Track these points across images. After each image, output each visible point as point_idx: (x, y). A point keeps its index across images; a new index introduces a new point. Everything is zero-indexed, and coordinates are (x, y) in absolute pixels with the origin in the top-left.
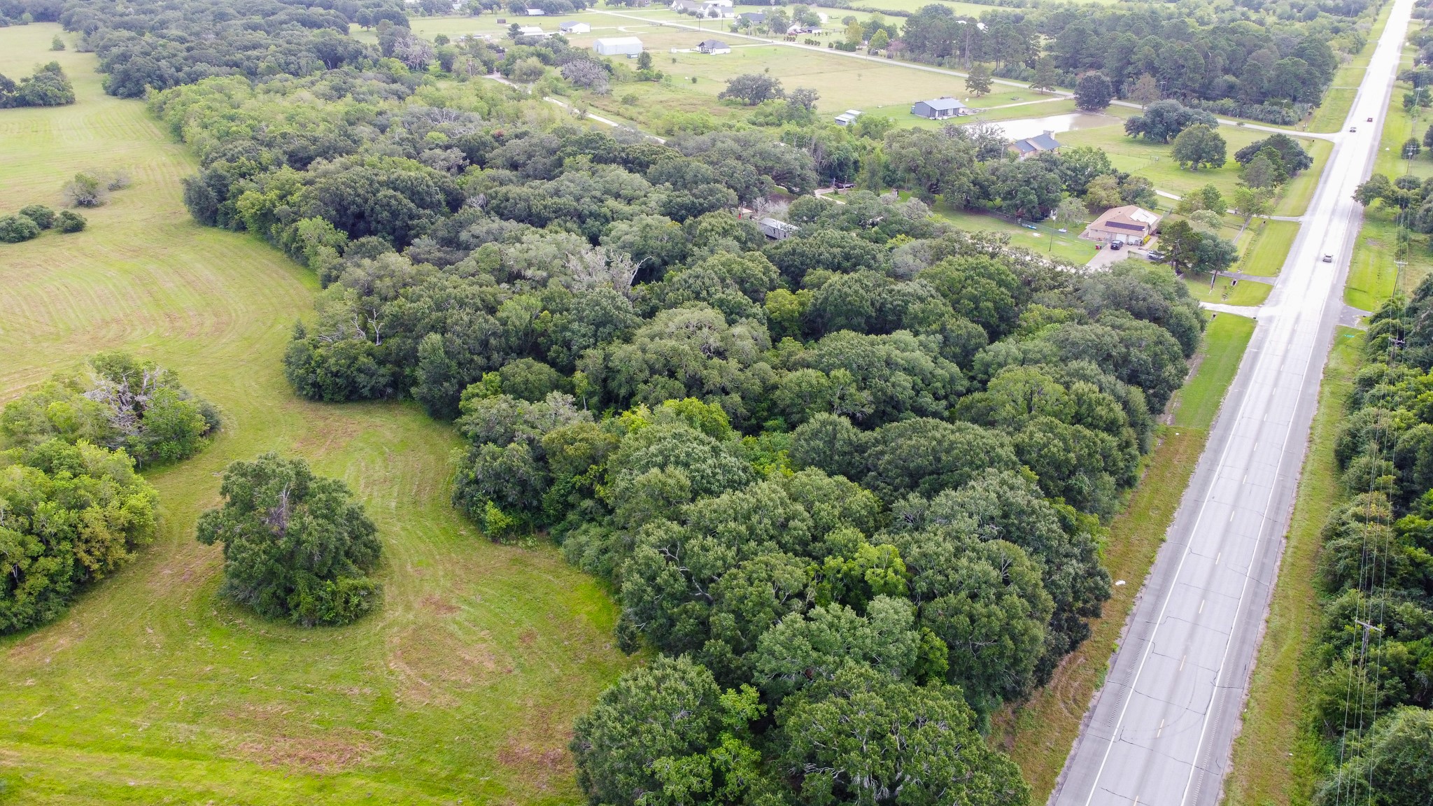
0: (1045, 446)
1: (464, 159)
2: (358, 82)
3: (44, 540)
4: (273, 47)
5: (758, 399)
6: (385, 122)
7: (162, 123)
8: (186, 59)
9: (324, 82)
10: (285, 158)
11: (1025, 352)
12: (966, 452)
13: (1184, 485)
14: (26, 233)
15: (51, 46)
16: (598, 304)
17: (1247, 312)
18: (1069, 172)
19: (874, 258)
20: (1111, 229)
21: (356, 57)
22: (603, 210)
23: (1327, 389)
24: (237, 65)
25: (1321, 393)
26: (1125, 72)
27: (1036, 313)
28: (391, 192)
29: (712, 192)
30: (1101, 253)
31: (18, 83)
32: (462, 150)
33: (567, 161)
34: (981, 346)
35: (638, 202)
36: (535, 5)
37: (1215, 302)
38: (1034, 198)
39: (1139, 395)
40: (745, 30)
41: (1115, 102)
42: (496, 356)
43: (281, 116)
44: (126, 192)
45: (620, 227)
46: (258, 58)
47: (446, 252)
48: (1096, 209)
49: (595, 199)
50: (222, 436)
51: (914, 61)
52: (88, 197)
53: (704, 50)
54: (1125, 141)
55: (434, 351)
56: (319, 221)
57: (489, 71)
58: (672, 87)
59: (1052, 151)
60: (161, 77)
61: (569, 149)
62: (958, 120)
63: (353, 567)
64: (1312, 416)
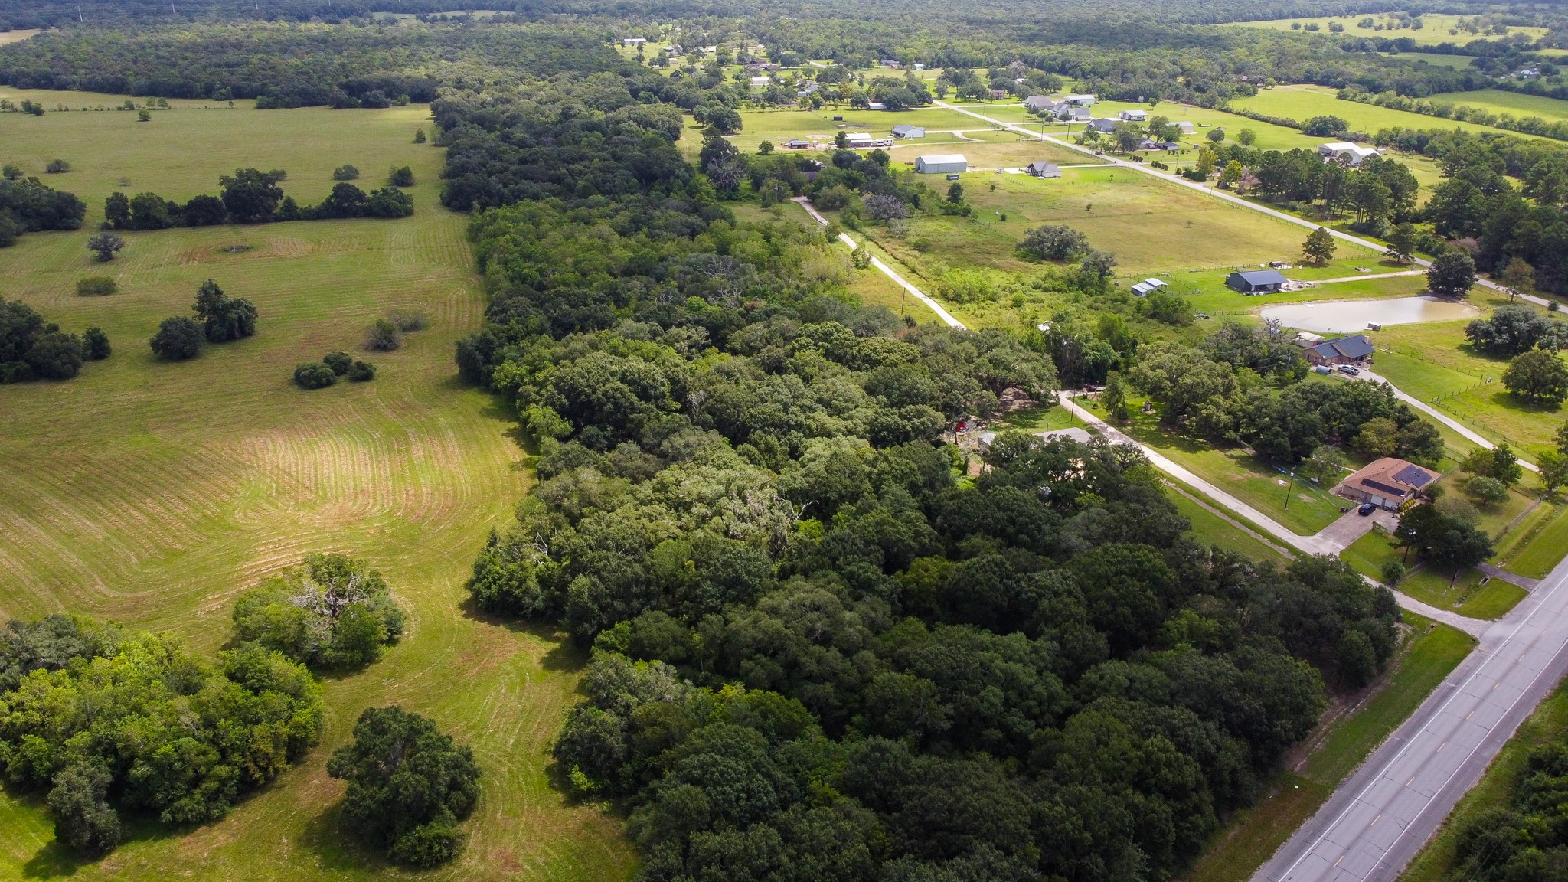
0: (1063, 820)
1: (707, 338)
2: (657, 213)
3: (221, 750)
4: (596, 160)
5: (851, 689)
6: (663, 271)
7: (474, 246)
8: (514, 174)
9: (627, 213)
10: (548, 325)
11: (1132, 680)
12: (976, 818)
14: (324, 380)
15: (414, 138)
16: (732, 565)
17: (1470, 626)
18: (1341, 409)
19: (1039, 527)
20: (1366, 489)
21: (668, 177)
22: (810, 421)
23: (1508, 754)
24: (559, 180)
25: (1498, 758)
26: (1504, 247)
27: (1184, 621)
28: (619, 384)
29: (918, 414)
30: (1345, 519)
31: (368, 195)
32: (707, 328)
33: (797, 354)
34: (1096, 662)
35: (846, 415)
36: (878, 98)
37: (1443, 608)
38: (1285, 442)
39: (1233, 752)
40: (1092, 142)
41: (1482, 281)
42: (636, 604)
43: (569, 260)
44: (421, 333)
45: (818, 448)
46: (580, 173)
47: (646, 460)
48: (1366, 456)
49: (804, 409)
50: (402, 640)
51: (1267, 201)
52: (384, 341)
53: (1033, 172)
54: (1463, 348)
55: (580, 594)
56: (549, 411)
57: (796, 195)
58: (977, 226)
59: (1362, 358)
60: (489, 194)
61: (803, 340)
62: (1275, 296)
63: (448, 813)
64: (1467, 790)
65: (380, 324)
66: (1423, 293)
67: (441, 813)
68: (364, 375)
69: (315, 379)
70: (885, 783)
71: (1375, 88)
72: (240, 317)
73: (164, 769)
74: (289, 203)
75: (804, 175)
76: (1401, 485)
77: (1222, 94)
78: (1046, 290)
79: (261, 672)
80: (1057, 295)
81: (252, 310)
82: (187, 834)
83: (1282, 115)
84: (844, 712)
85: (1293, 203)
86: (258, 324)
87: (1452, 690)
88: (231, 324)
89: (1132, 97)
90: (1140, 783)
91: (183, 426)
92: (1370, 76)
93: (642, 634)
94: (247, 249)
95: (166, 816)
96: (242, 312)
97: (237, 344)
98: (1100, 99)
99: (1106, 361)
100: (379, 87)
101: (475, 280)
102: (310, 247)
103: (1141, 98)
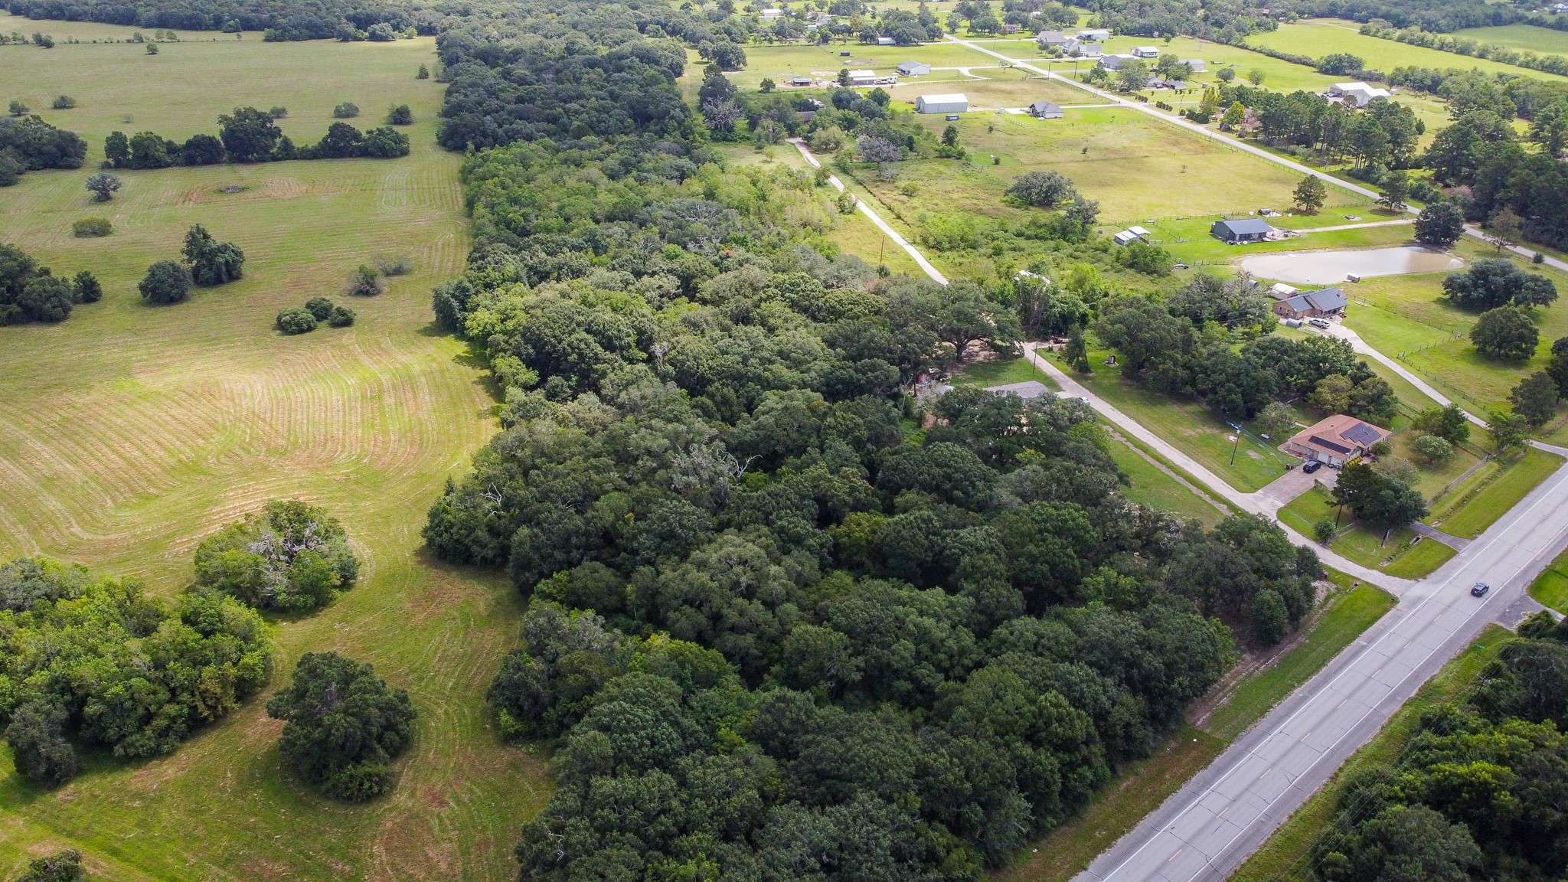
0: (946, 771)
1: (678, 288)
2: (648, 155)
4: (593, 99)
6: (646, 216)
7: (466, 188)
8: (510, 114)
9: (617, 155)
10: (523, 273)
11: (1040, 636)
13: (1155, 806)
14: (305, 326)
15: (417, 74)
16: (666, 519)
17: (1391, 584)
18: (1299, 365)
20: (1313, 446)
21: (663, 118)
22: (768, 374)
23: (1407, 712)
24: (554, 120)
25: (1396, 715)
27: (1101, 579)
28: (584, 335)
29: (873, 368)
30: (1288, 476)
31: (365, 135)
32: (679, 277)
33: (763, 305)
34: (1008, 617)
35: (804, 367)
36: (888, 33)
37: (1370, 567)
38: (1237, 398)
39: (1128, 706)
40: (1099, 81)
41: (1471, 230)
42: (575, 554)
43: (554, 205)
44: (405, 278)
45: (771, 399)
46: (576, 112)
47: (604, 411)
48: (1321, 413)
49: (763, 361)
50: (358, 585)
51: (1267, 144)
52: (366, 288)
53: (1034, 113)
54: (1439, 301)
55: (521, 543)
56: (515, 360)
57: (792, 135)
58: (969, 171)
59: (1334, 312)
60: (484, 134)
61: (771, 291)
62: (1260, 246)
63: (381, 752)
64: (1359, 746)
65: (362, 269)
66: (1409, 244)
67: (374, 751)
68: (344, 321)
69: (296, 324)
70: (788, 732)
71: (1399, 23)
72: (227, 262)
73: (115, 706)
74: (286, 142)
75: (800, 116)
76: (1348, 443)
77: (1240, 30)
78: (1029, 238)
79: (212, 616)
80: (1039, 243)
81: (239, 254)
82: (139, 767)
83: (1298, 53)
84: (765, 662)
85: (1293, 147)
86: (246, 268)
87: (1363, 648)
88: (219, 268)
89: (1147, 32)
90: (1032, 737)
91: (166, 370)
92: (1395, 11)
93: (578, 584)
94: (243, 189)
95: (119, 750)
96: (228, 256)
97: (223, 288)
98: (1115, 34)
99: (1073, 313)
100: (386, 20)
101: (463, 224)
102: (304, 188)
103: (1156, 33)
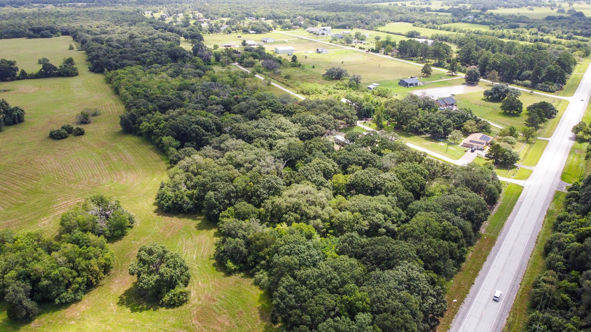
0: (428, 250)
1: (223, 109)
2: (184, 69)
3: (78, 271)
4: (152, 52)
5: (327, 221)
6: (194, 88)
7: (110, 85)
8: (119, 57)
9: (171, 69)
10: (157, 108)
12: (398, 253)
13: (485, 260)
14: (64, 136)
15: (69, 48)
16: (270, 181)
17: (520, 183)
18: (456, 118)
19: (375, 161)
20: (471, 143)
21: (183, 57)
22: (274, 134)
23: (547, 219)
24: (138, 59)
25: (544, 221)
26: (487, 67)
27: (435, 186)
28: (196, 126)
29: (316, 128)
30: (467, 154)
31: (58, 68)
32: (223, 106)
33: (262, 112)
34: (411, 202)
35: (288, 131)
36: (253, 29)
37: (509, 178)
38: (442, 130)
39: (469, 225)
40: (335, 42)
41: (482, 80)
42: (233, 200)
43: (155, 86)
44: (98, 117)
45: (280, 142)
46: (146, 57)
47: (216, 152)
48: (466, 133)
49: (271, 130)
50: (134, 226)
51: (402, 58)
52: (85, 120)
53: (318, 51)
54: (483, 99)
55: (211, 198)
56: (170, 137)
57: (234, 62)
58: (305, 70)
59: (453, 104)
60: (110, 66)
61: (263, 107)
62: (417, 87)
63: (181, 284)
64: (539, 231)
65: (82, 113)
66: (464, 84)
67: (178, 284)
68: (80, 133)
69: (60, 135)
70: (355, 248)
71: (424, 23)
72: (18, 114)
73: (56, 281)
74: (23, 72)
75: (236, 55)
76: (482, 141)
77: (375, 26)
78: (338, 89)
79: (86, 239)
80: (342, 91)
81: (23, 111)
82: (67, 308)
83: (397, 32)
84: (325, 230)
85: (412, 58)
86: (26, 117)
87: (522, 202)
88: (14, 117)
89: (344, 27)
90: (443, 237)
91: (4, 157)
92: (422, 18)
93: (240, 210)
94: (9, 90)
95: (57, 301)
96: (19, 112)
97: (17, 125)
98: (332, 28)
99: (370, 109)
100: (47, 29)
101: (115, 97)
102: (37, 89)
103: (347, 27)
